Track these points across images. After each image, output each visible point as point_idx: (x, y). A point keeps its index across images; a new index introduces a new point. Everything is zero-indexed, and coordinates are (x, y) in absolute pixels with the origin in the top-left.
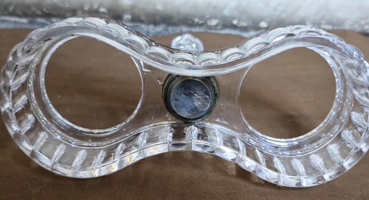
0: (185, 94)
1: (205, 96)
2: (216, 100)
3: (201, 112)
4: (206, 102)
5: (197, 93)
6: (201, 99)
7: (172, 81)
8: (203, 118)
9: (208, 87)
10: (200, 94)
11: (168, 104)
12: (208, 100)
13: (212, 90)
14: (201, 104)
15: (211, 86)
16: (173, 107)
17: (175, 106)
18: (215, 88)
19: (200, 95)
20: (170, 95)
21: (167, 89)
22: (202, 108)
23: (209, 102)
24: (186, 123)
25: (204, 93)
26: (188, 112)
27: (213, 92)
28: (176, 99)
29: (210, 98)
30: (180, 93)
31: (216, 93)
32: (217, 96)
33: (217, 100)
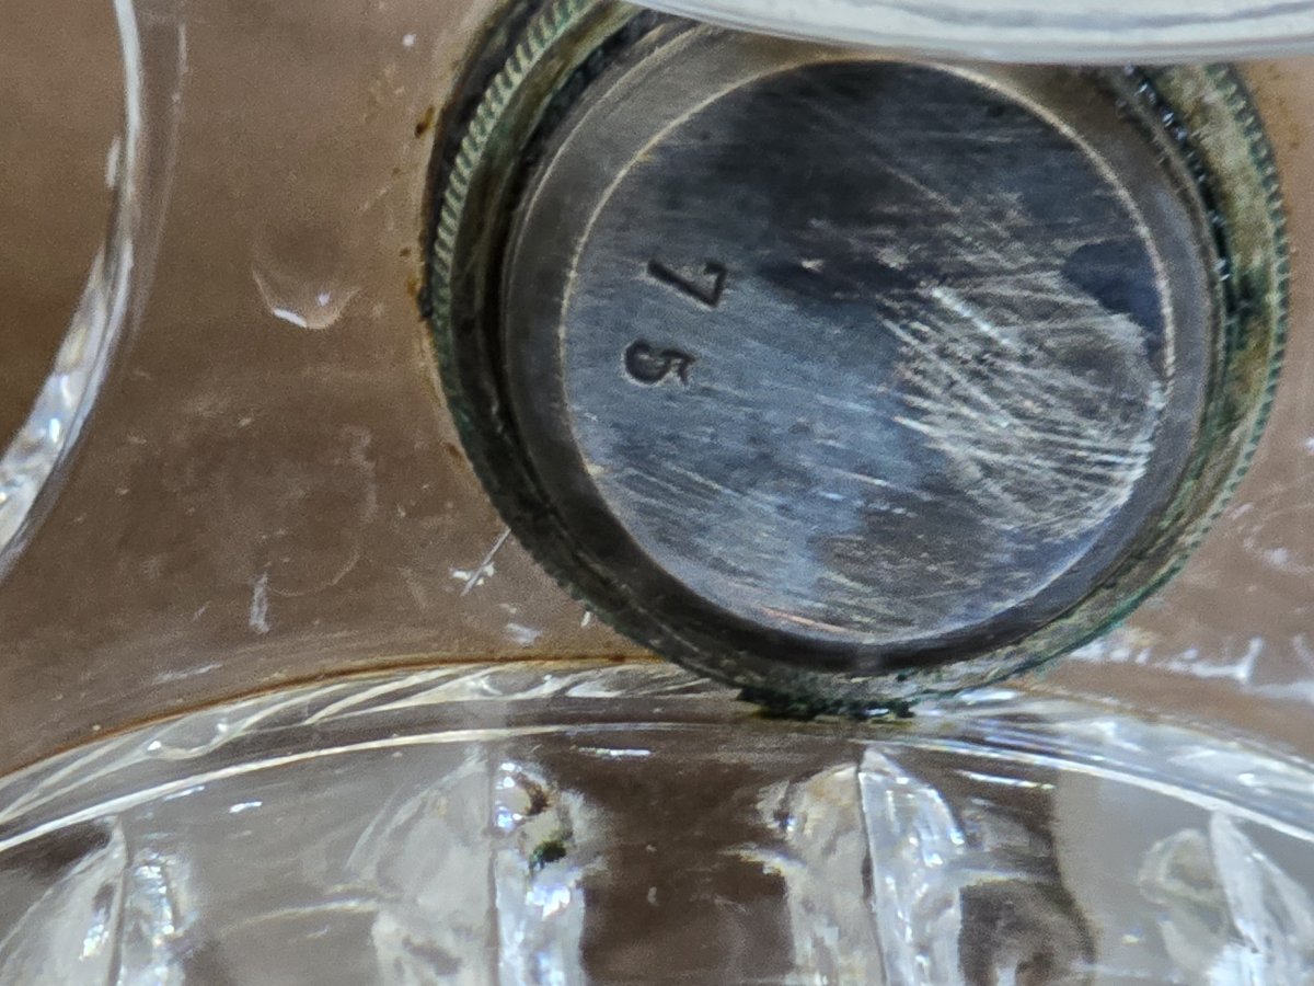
0: (782, 277)
1: (1085, 321)
2: (1242, 379)
3: (1023, 560)
4: (1090, 412)
5: (959, 277)
6: (1026, 360)
7: (588, 74)
8: (1037, 644)
9: (1135, 190)
10: (1007, 291)
11: (507, 414)
12: (1121, 381)
13: (1182, 227)
14: (1024, 432)
15: (1178, 163)
16: (593, 470)
17: (619, 450)
18: (1226, 198)
19: (1008, 304)
20: (552, 281)
21: (500, 191)
22: (1029, 495)
23: (1133, 409)
24: (777, 707)
25: (1070, 276)
26: (824, 549)
27: (1196, 264)
28: (641, 346)
29: (1154, 349)
30: (713, 267)
31: (1245, 280)
32: (1253, 324)
33: (1260, 374)
